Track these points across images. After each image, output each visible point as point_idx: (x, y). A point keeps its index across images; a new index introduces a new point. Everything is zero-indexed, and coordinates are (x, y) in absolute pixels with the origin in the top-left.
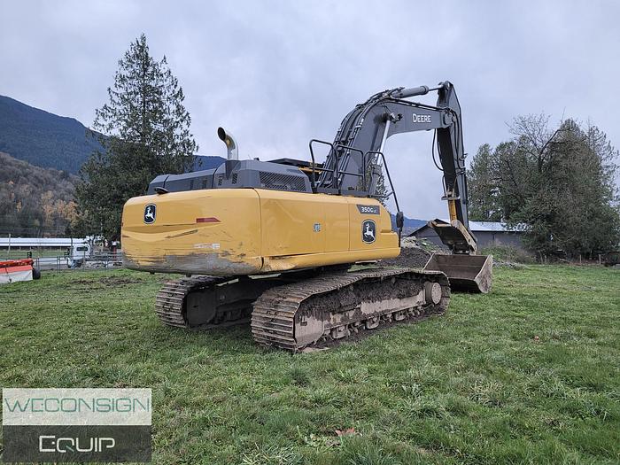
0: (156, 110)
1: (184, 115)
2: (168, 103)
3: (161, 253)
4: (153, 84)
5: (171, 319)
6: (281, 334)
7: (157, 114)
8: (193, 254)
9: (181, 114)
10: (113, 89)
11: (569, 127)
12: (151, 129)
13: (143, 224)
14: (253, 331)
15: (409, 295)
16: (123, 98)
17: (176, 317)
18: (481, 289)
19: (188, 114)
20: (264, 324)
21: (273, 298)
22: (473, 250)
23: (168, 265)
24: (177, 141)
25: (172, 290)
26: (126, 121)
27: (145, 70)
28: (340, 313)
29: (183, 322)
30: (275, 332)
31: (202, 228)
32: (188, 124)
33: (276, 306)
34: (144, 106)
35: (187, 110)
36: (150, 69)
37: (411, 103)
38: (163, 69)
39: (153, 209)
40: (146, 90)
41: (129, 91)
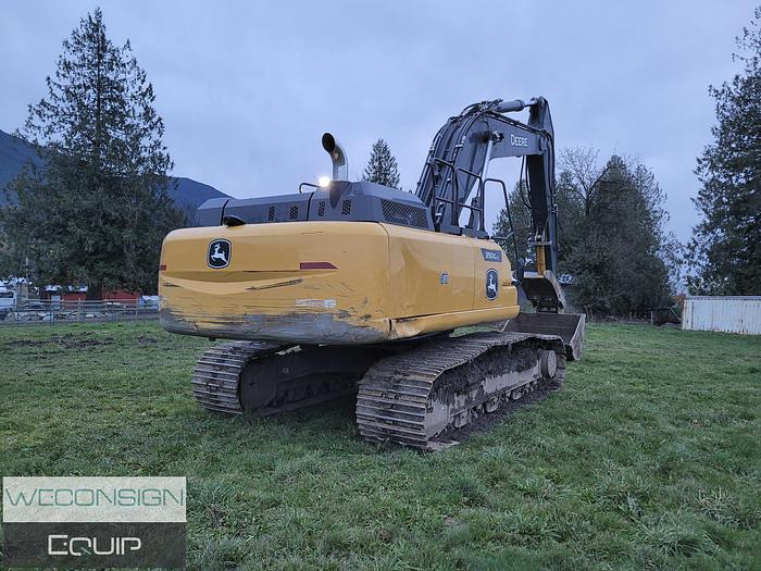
0: (114, 112)
1: (155, 120)
2: (132, 103)
3: (240, 311)
4: (111, 76)
5: (218, 402)
6: (404, 425)
7: (117, 117)
8: (294, 315)
9: (151, 119)
10: (54, 78)
11: (615, 165)
12: (109, 137)
13: (210, 269)
14: (358, 421)
15: (528, 366)
16: (67, 91)
17: (228, 400)
18: (575, 355)
19: (160, 119)
20: (377, 412)
21: (388, 375)
22: (562, 307)
23: (249, 329)
24: (144, 154)
25: (219, 361)
26: (72, 123)
27: (101, 57)
28: (465, 393)
29: (239, 406)
30: (395, 423)
31: (308, 277)
32: (160, 133)
33: (396, 387)
34: (98, 106)
35: (158, 113)
36: (108, 56)
37: (510, 120)
38: (125, 58)
39: (225, 247)
40: (101, 84)
41: (77, 83)
